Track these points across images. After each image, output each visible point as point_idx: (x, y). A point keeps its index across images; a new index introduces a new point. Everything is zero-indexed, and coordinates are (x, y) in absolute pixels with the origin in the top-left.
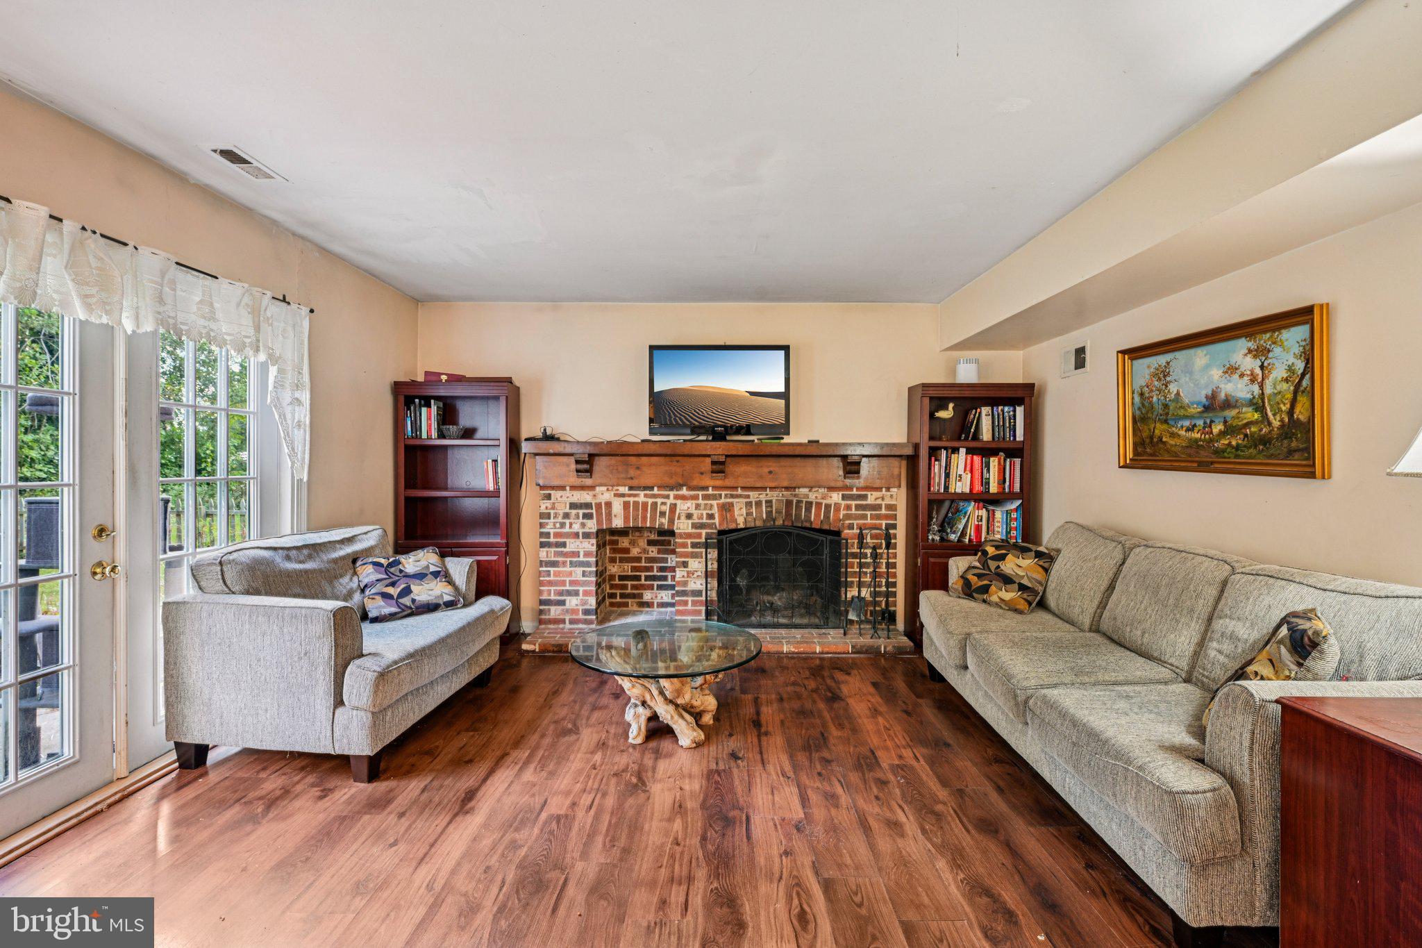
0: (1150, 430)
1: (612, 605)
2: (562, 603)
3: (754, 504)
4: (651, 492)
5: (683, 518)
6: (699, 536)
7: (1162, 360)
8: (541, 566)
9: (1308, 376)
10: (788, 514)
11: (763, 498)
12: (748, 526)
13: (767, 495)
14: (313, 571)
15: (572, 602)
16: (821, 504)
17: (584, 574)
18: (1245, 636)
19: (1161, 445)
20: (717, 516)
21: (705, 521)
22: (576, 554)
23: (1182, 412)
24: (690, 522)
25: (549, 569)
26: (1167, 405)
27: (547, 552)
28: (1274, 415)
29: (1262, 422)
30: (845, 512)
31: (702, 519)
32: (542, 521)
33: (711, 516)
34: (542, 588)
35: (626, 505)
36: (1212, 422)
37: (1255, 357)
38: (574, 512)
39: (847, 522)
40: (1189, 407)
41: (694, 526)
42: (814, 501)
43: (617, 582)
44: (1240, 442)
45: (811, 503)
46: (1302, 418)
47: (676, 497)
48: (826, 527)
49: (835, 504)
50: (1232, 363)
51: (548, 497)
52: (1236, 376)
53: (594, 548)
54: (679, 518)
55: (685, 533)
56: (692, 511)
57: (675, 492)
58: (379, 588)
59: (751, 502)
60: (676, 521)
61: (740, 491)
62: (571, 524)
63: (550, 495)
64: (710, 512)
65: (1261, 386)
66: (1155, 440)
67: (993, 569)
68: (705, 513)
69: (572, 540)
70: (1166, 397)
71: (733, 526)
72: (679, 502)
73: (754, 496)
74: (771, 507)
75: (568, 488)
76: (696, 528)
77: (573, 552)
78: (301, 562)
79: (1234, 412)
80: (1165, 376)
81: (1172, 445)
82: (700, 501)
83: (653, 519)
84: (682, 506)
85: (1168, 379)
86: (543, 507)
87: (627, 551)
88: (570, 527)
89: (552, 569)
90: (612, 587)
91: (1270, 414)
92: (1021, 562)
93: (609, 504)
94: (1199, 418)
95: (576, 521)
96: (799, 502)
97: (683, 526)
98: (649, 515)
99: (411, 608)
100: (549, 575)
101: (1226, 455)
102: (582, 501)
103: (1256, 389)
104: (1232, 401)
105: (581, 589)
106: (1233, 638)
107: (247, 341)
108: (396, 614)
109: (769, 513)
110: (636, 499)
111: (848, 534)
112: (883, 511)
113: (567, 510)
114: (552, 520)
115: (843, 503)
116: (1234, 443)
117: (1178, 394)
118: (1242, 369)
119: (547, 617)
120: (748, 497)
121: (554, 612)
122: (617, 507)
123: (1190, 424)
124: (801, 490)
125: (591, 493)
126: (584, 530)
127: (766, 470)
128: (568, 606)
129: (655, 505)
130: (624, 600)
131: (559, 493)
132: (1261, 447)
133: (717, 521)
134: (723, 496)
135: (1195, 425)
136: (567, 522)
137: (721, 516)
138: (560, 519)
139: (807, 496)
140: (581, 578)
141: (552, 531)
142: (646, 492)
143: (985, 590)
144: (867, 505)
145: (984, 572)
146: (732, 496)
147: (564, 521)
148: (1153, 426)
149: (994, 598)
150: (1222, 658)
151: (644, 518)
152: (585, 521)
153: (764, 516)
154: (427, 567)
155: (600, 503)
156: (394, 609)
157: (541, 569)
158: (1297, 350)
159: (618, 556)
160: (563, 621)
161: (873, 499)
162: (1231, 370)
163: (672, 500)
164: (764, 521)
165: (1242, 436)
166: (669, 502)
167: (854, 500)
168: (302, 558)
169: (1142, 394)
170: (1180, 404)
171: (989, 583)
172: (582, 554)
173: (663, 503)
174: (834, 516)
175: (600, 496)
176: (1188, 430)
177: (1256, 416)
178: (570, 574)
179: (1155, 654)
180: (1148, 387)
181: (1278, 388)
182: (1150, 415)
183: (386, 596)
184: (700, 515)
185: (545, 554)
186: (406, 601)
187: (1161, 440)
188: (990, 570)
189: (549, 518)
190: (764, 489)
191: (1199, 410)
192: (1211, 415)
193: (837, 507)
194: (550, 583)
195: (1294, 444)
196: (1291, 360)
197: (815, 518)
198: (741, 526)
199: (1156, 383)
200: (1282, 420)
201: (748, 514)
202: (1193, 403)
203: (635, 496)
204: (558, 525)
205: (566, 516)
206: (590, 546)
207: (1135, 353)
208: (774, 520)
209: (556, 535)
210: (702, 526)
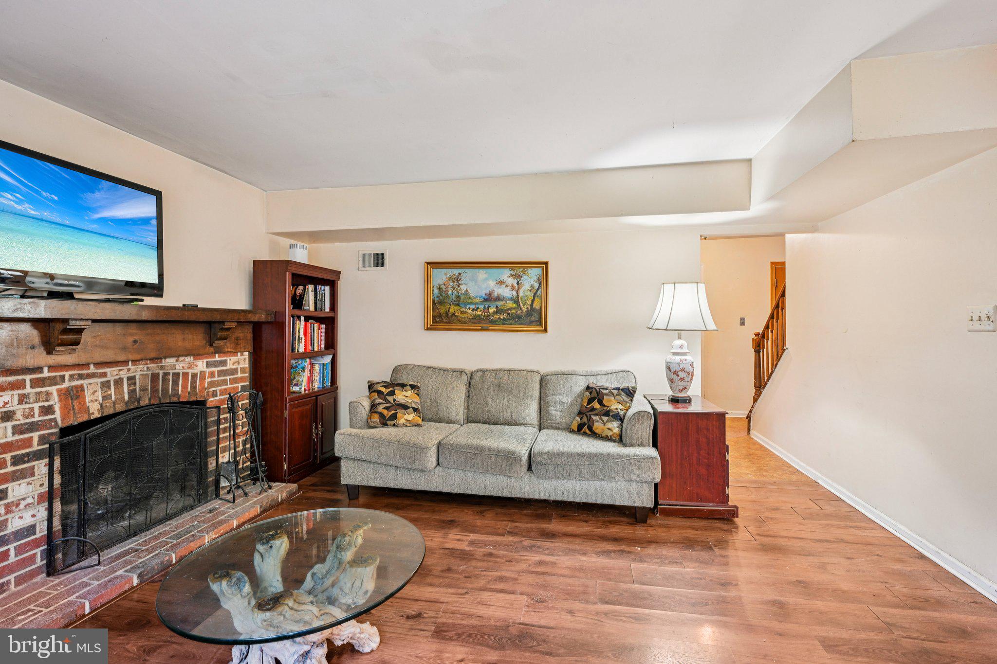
0: (446, 309)
3: (112, 383)
6: (27, 443)
7: (456, 272)
9: (540, 290)
10: (155, 390)
11: (124, 374)
12: (106, 414)
13: (129, 370)
16: (188, 373)
18: (566, 401)
19: (454, 318)
20: (57, 408)
21: (36, 418)
23: (470, 301)
24: (10, 425)
26: (459, 296)
28: (524, 305)
29: (517, 308)
30: (210, 380)
31: (32, 416)
33: (48, 410)
36: (489, 307)
37: (514, 278)
39: (212, 389)
40: (474, 298)
41: (17, 430)
42: (181, 372)
44: (505, 317)
45: (178, 374)
46: (537, 307)
48: (193, 399)
49: (201, 372)
50: (502, 279)
52: (503, 286)
56: (13, 406)
59: (109, 382)
61: (92, 369)
64: (46, 404)
65: (517, 292)
66: (450, 315)
67: (392, 402)
68: (35, 406)
70: (458, 292)
71: (83, 419)
73: (112, 373)
74: (135, 384)
76: (21, 433)
79: (502, 303)
80: (457, 281)
81: (462, 318)
82: (28, 390)
85: (460, 282)
91: (521, 305)
92: (404, 393)
94: (482, 304)
96: (166, 374)
101: (497, 323)
103: (515, 293)
104: (501, 297)
106: (561, 403)
109: (132, 392)
111: (212, 401)
112: (239, 375)
115: (208, 370)
116: (502, 317)
117: (467, 291)
118: (507, 283)
120: (104, 375)
123: (475, 307)
124: (168, 360)
127: (131, 340)
132: (517, 320)
133: (57, 415)
134: (67, 378)
135: (478, 308)
137: (64, 407)
139: (174, 367)
143: (394, 417)
144: (227, 370)
145: (388, 405)
146: (81, 377)
148: (449, 307)
149: (402, 421)
150: (559, 413)
153: (126, 397)
158: (536, 279)
161: (231, 364)
162: (501, 283)
164: (126, 404)
165: (506, 314)
167: (217, 366)
169: (440, 289)
170: (468, 297)
171: (395, 412)
174: (200, 384)
176: (473, 310)
177: (514, 305)
179: (521, 422)
180: (445, 285)
181: (526, 294)
182: (446, 301)
187: (454, 315)
188: (392, 403)
190: (125, 363)
191: (481, 300)
192: (488, 303)
193: (203, 374)
195: (533, 319)
196: (532, 282)
197: (183, 391)
198: (97, 415)
199: (451, 284)
200: (527, 308)
201: (104, 398)
202: (477, 297)
207: (433, 265)
208: (138, 400)
210: (32, 427)
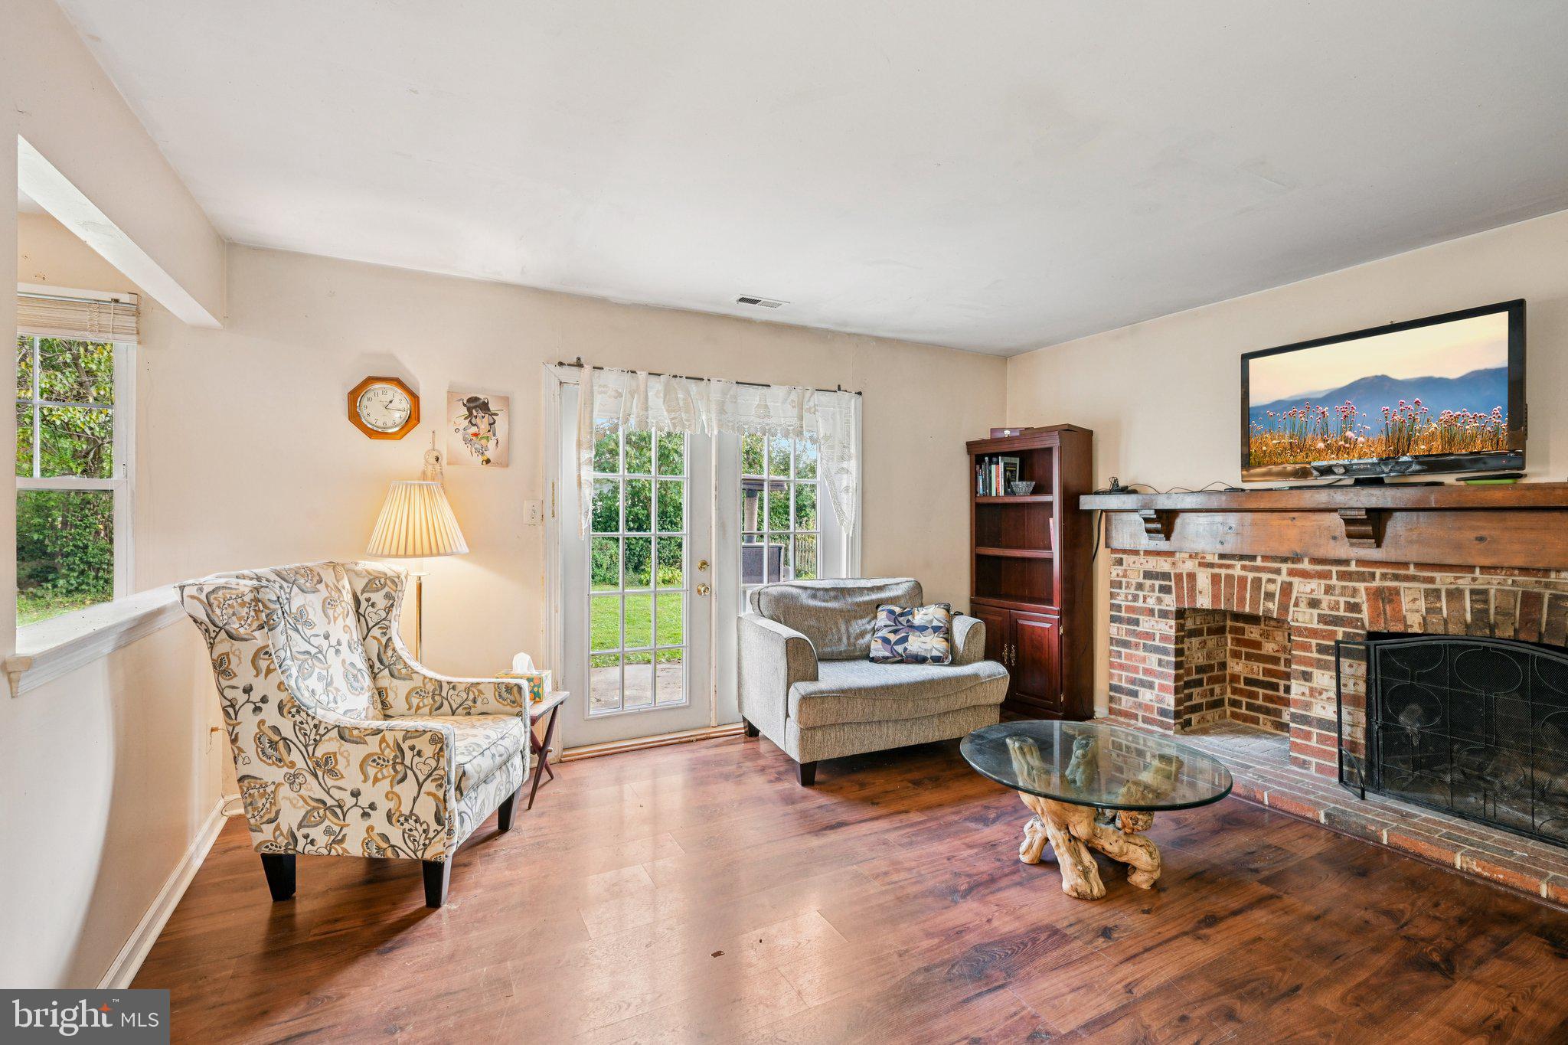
1: (1234, 715)
2: (1135, 694)
3: (1444, 594)
4: (1252, 563)
5: (1303, 605)
6: (1332, 635)
8: (1112, 644)
10: (1528, 619)
11: (1465, 583)
12: (1430, 631)
13: (1475, 580)
14: (834, 610)
15: (1146, 696)
17: (1160, 663)
20: (1365, 607)
21: (1341, 613)
22: (1150, 636)
24: (1315, 612)
25: (1119, 649)
27: (1118, 628)
31: (1338, 610)
32: (1113, 590)
33: (1354, 607)
34: (1113, 671)
35: (1216, 579)
38: (1148, 582)
41: (1322, 619)
43: (1242, 685)
47: (1291, 573)
51: (1120, 562)
53: (1172, 632)
54: (1296, 605)
55: (1306, 629)
56: (1319, 594)
57: (1290, 565)
58: (884, 633)
59: (1437, 591)
60: (1292, 609)
61: (1413, 570)
62: (1145, 598)
63: (1122, 559)
64: (1352, 600)
68: (1342, 600)
69: (1147, 618)
71: (1398, 628)
72: (1296, 580)
73: (1444, 579)
74: (1486, 603)
75: (1142, 553)
76: (1326, 623)
77: (1147, 633)
78: (824, 601)
82: (1334, 581)
83: (1255, 602)
84: (1302, 585)
86: (1114, 574)
87: (1257, 645)
88: (1144, 601)
89: (1123, 650)
90: (1235, 691)
93: (1192, 576)
95: (1151, 594)
96: (1559, 597)
97: (1303, 617)
98: (1248, 596)
99: (902, 656)
100: (1120, 657)
102: (1159, 570)
105: (1157, 681)
107: (791, 428)
108: (888, 658)
109: (1480, 613)
110: (1230, 572)
113: (1141, 580)
114: (1123, 590)
119: (1117, 707)
120: (1432, 580)
121: (1126, 703)
122: (1203, 580)
124: (1562, 574)
125: (1169, 560)
126: (1161, 607)
127: (1471, 535)
128: (1140, 699)
129: (1257, 582)
130: (1252, 713)
131: (1132, 558)
133: (1365, 615)
134: (1378, 576)
136: (1141, 594)
137: (1373, 609)
138: (1132, 591)
140: (1156, 668)
141: (1123, 604)
142: (1244, 563)
146: (1396, 577)
147: (1136, 592)
151: (1242, 600)
152: (1161, 595)
153: (1468, 618)
154: (932, 621)
155: (1181, 574)
156: (887, 654)
157: (1112, 648)
159: (1244, 650)
160: (1135, 717)
163: (1284, 577)
164: (1467, 626)
166: (1279, 579)
168: (827, 597)
172: (1157, 637)
173: (1270, 581)
175: (1180, 564)
178: (1144, 660)
183: (886, 641)
184: (1335, 603)
185: (1115, 630)
186: (899, 649)
189: (1121, 588)
190: (1470, 568)
194: (1121, 667)
198: (1416, 629)
201: (1429, 610)
203: (1228, 567)
204: (1130, 598)
205: (1140, 586)
206: (1167, 628)
208: (1491, 628)
209: (1129, 609)
210: (1337, 621)
